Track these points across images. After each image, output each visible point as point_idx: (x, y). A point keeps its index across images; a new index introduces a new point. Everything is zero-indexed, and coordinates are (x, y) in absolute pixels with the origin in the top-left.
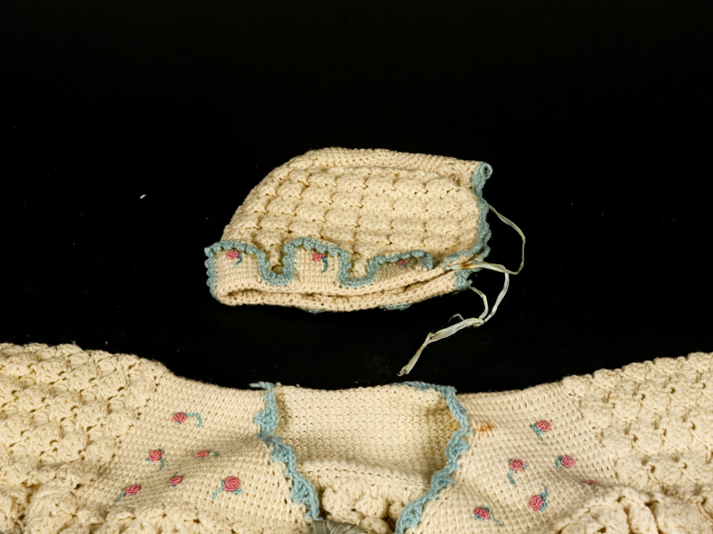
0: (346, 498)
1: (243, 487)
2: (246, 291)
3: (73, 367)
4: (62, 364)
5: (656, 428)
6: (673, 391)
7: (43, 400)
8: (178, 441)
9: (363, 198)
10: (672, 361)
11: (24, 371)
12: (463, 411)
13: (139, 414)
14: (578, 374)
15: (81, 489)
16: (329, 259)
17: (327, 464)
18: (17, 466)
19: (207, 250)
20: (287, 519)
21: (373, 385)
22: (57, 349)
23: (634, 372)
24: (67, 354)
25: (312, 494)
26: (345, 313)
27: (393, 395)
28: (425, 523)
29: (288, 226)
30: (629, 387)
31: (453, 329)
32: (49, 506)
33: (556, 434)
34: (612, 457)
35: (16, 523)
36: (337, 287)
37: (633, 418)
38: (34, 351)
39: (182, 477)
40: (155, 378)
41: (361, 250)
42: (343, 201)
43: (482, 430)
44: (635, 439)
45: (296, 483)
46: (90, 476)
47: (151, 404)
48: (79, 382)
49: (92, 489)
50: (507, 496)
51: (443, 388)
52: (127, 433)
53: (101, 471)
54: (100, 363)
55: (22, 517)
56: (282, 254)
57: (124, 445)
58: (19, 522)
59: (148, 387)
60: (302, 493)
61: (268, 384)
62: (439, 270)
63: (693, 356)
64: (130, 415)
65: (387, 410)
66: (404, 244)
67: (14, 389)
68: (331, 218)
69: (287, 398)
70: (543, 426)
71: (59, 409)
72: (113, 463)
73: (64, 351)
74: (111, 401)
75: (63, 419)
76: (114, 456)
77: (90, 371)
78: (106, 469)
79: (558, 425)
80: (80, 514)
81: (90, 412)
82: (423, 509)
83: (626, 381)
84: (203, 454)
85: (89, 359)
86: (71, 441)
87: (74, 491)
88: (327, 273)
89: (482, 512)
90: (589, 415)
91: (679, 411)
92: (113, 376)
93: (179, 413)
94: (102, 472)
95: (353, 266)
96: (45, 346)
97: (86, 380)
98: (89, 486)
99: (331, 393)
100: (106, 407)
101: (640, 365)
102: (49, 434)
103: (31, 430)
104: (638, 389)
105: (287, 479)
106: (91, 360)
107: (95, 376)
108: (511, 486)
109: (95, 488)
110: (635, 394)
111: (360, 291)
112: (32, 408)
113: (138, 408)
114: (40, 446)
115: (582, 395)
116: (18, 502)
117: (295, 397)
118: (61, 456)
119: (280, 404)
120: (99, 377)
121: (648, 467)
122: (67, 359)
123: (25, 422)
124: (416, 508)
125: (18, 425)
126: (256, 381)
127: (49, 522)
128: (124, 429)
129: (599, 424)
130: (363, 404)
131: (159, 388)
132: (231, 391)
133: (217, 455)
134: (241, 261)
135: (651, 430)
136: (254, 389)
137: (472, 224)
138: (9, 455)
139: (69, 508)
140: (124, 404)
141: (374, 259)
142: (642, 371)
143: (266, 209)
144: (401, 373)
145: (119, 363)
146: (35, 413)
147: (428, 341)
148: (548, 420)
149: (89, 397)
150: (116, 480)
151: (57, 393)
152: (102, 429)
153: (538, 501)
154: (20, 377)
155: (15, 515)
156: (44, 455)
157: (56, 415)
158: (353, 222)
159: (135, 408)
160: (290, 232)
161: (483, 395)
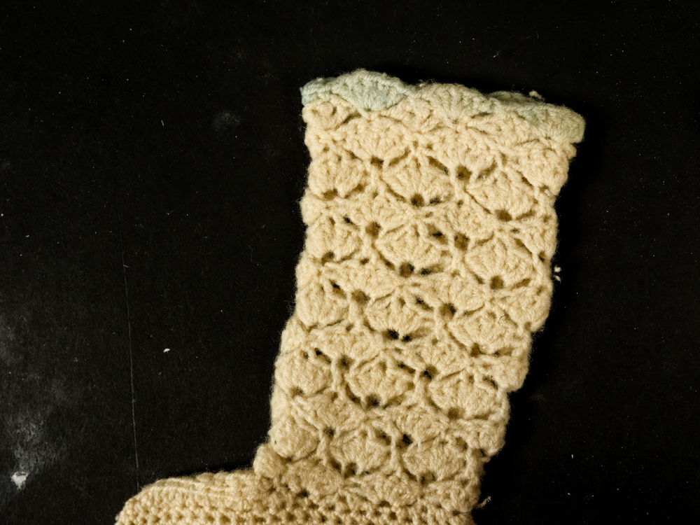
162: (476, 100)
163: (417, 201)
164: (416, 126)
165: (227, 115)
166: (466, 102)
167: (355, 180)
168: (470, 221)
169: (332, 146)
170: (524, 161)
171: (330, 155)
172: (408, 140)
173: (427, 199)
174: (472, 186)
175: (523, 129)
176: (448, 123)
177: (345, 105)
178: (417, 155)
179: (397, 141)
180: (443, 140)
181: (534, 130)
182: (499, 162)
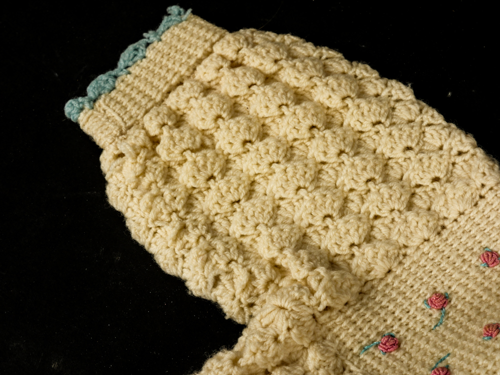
3: (394, 120)
4: (382, 111)
7: (341, 152)
11: (335, 102)
13: (443, 227)
15: (328, 314)
18: (275, 231)
22: (386, 85)
24: (395, 98)
32: (279, 325)
35: (242, 309)
38: (360, 77)
40: (483, 186)
46: (347, 297)
47: (462, 220)
49: (341, 317)
52: (418, 248)
53: (365, 289)
54: (427, 129)
55: (251, 305)
57: (407, 262)
58: (246, 309)
59: (468, 195)
64: (431, 224)
67: (315, 123)
71: (353, 175)
72: (384, 283)
73: (393, 92)
74: (418, 190)
75: (352, 190)
76: (390, 271)
77: (410, 135)
78: (373, 287)
81: (386, 196)
85: (417, 115)
86: (348, 226)
87: (317, 314)
92: (434, 156)
93: (492, 252)
96: (376, 74)
97: (401, 147)
98: (340, 311)
100: (408, 196)
102: (327, 204)
103: (310, 189)
106: (418, 119)
107: (413, 145)
109: (346, 318)
112: (323, 159)
113: (445, 218)
114: (310, 217)
116: (254, 283)
120: (417, 149)
122: (392, 104)
123: (307, 176)
125: (298, 176)
127: (271, 349)
128: (415, 241)
131: (482, 204)
138: (273, 210)
139: (301, 338)
140: (431, 203)
145: (449, 141)
146: (324, 167)
149: (395, 173)
150: (376, 314)
151: (361, 150)
152: (391, 226)
154: (328, 108)
155: (244, 299)
156: (312, 229)
157: (346, 182)
159: (441, 215)
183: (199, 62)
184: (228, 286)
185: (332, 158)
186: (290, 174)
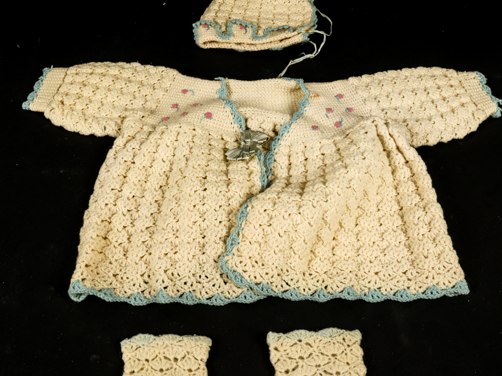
0: (257, 122)
1: (213, 117)
2: (211, 42)
3: (138, 72)
4: (133, 70)
5: (388, 97)
6: (395, 83)
7: (126, 84)
8: (184, 101)
9: (261, 4)
10: (395, 71)
11: (117, 72)
12: (307, 89)
13: (167, 90)
14: (355, 76)
15: (144, 118)
16: (247, 28)
17: (249, 109)
18: (116, 109)
19: (194, 25)
20: (232, 130)
21: (268, 78)
22: (130, 64)
23: (379, 76)
24: (135, 66)
25: (243, 121)
26: (255, 52)
27: (276, 82)
28: (291, 132)
29: (229, 15)
30: (377, 82)
31: (301, 59)
32: (131, 123)
33: (346, 99)
34: (369, 108)
36: (251, 40)
37: (378, 93)
38: (121, 65)
39: (187, 113)
40: (173, 75)
41: (261, 25)
42: (253, 5)
43: (315, 96)
44: (379, 102)
45: (236, 116)
46: (148, 113)
47: (172, 86)
48: (141, 77)
49: (148, 118)
50: (325, 122)
51: (298, 80)
52: (162, 98)
54: (149, 70)
55: (120, 129)
56: (227, 27)
57: (161, 102)
58: (118, 131)
59: (170, 79)
60: (238, 120)
61: (222, 78)
62: (296, 33)
63: (404, 70)
64: (163, 90)
65: (274, 89)
66: (280, 24)
67: (113, 79)
68: (248, 12)
69: (231, 84)
70: (340, 96)
71: (133, 88)
72: (157, 109)
73: (133, 65)
74: (155, 85)
75: (134, 92)
76: (157, 106)
77: (145, 73)
78: (154, 111)
79: (346, 96)
80: (144, 127)
81: (146, 89)
82: (290, 126)
83: (376, 79)
84: (195, 105)
85: (144, 68)
86: (139, 100)
87: (141, 118)
88: (247, 34)
89: (315, 128)
90: (360, 92)
91: (398, 91)
92: (155, 75)
93: (184, 90)
94: (152, 112)
95: (258, 32)
96: (125, 63)
97: (144, 76)
99: (250, 82)
100: (152, 87)
101: (381, 73)
102: (129, 97)
103: (121, 96)
104: (380, 82)
105: (232, 114)
107: (147, 75)
108: (327, 118)
109: (150, 118)
110: (379, 84)
111: (261, 42)
112: (121, 87)
114: (125, 102)
115: (357, 85)
116: (117, 123)
117: (234, 84)
118: (135, 106)
119: (228, 87)
120: (149, 76)
121: (384, 112)
122: (135, 68)
123: (119, 93)
124: (287, 126)
125: (116, 93)
126: (217, 77)
128: (161, 96)
129: (364, 95)
130: (263, 86)
131: (175, 80)
132: (207, 81)
133: (201, 105)
134: (209, 29)
135: (386, 98)
136: (216, 80)
137: (309, 15)
138: (113, 105)
139: (139, 125)
140: (160, 86)
141: (267, 29)
142: (382, 75)
143: (219, 8)
144: (279, 76)
145: (157, 70)
146: (122, 89)
147: (290, 64)
148: (342, 94)
149: (145, 83)
150: (158, 116)
151: (132, 82)
152: (151, 96)
153: (338, 124)
154: (115, 75)
155: (117, 128)
156: (127, 106)
157: (132, 90)
158: (257, 14)
159: (165, 87)
160: (230, 18)
161: (315, 83)
162: (178, 338)
163: (161, 370)
164: (159, 347)
165: (95, 356)
166: (174, 338)
167: (140, 367)
168: (179, 374)
169: (132, 358)
170: (194, 352)
171: (131, 360)
172: (157, 352)
173: (164, 369)
174: (179, 363)
175: (193, 343)
176: (169, 345)
177: (136, 344)
178: (160, 356)
179: (153, 353)
180: (168, 350)
181: (197, 343)
182: (187, 354)
183: (64, 78)
184: (109, 128)
185: (124, 86)
186: (113, 94)
